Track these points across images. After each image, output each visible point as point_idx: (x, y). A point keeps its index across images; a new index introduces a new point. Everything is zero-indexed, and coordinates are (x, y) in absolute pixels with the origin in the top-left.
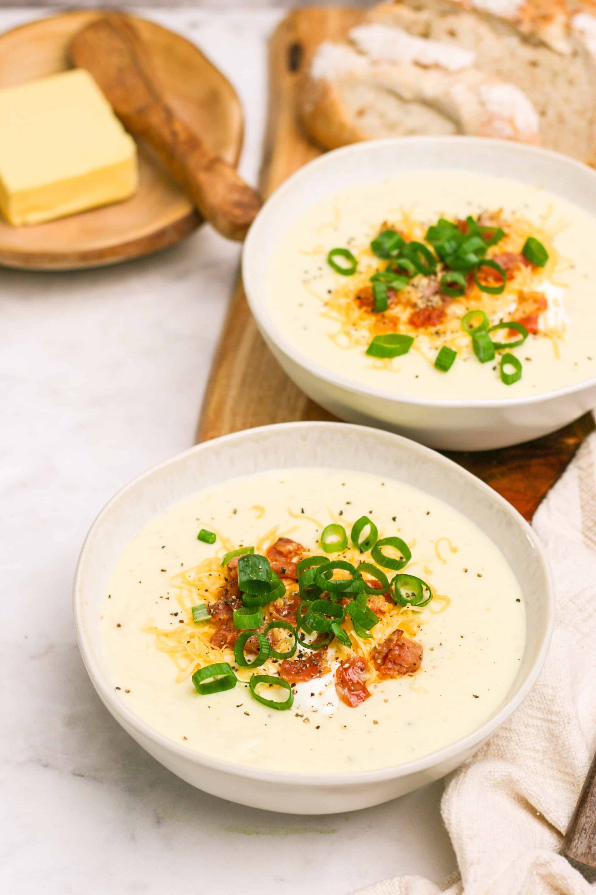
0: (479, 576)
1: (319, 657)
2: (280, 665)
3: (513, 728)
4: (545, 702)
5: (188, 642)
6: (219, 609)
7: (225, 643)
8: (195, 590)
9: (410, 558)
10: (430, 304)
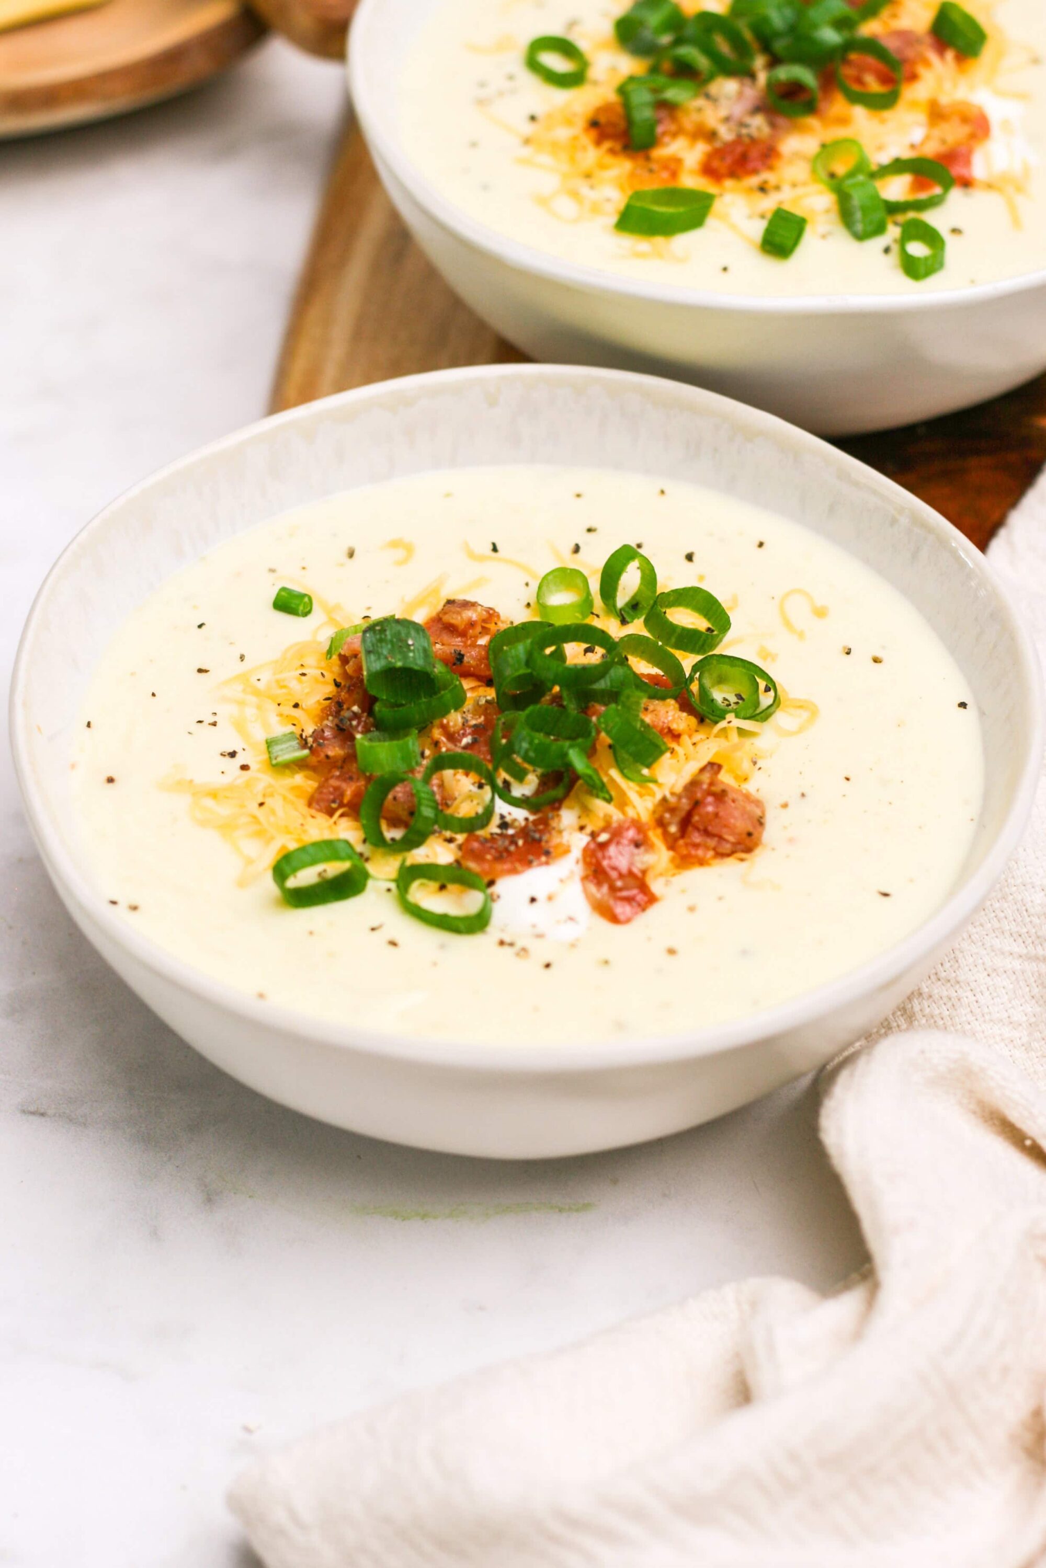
0: (876, 660)
1: (544, 824)
2: (460, 847)
3: (962, 978)
4: (1028, 920)
5: (261, 804)
6: (324, 739)
7: (341, 805)
8: (272, 707)
9: (729, 628)
10: (744, 131)
